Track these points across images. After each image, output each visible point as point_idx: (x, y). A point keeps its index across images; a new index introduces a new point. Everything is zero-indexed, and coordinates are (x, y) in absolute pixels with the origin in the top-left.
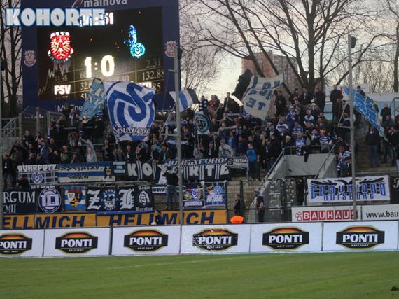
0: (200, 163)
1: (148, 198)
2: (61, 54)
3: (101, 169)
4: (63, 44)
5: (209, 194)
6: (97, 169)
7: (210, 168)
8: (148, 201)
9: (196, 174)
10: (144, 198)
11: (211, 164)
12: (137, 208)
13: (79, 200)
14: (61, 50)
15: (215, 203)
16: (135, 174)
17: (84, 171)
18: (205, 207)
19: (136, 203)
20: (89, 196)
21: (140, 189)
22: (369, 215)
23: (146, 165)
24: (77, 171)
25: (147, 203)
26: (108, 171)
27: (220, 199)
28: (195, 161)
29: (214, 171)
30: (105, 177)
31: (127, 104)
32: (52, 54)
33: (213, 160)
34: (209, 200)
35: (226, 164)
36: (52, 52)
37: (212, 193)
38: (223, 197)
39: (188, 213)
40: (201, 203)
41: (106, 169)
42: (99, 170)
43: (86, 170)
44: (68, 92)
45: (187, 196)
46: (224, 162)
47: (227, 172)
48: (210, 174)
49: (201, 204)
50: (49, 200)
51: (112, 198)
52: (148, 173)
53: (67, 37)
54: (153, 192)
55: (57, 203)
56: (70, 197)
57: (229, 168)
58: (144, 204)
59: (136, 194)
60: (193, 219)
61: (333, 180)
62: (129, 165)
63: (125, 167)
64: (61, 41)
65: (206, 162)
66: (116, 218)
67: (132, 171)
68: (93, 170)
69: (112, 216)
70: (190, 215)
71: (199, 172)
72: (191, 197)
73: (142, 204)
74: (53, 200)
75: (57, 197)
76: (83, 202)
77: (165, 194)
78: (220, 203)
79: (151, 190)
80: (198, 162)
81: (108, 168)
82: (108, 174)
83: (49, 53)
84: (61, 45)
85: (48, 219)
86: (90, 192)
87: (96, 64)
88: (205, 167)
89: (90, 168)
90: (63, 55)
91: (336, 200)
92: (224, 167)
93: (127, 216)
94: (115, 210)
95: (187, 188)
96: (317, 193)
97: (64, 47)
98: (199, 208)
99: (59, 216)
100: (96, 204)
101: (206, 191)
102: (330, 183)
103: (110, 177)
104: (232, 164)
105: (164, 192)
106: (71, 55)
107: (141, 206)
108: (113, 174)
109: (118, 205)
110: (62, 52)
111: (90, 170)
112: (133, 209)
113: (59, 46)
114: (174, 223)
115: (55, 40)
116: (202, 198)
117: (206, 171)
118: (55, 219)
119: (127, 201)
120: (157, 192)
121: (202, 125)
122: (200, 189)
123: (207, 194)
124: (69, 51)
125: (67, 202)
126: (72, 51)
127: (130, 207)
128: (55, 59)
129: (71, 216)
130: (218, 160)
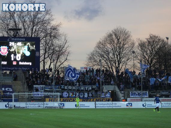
2: (4, 53)
10: (90, 95)
11: (87, 87)
13: (73, 95)
16: (67, 89)
19: (88, 96)
20: (76, 94)
22: (145, 100)
23: (70, 86)
31: (71, 72)
34: (106, 96)
39: (102, 99)
44: (6, 64)
50: (65, 95)
51: (82, 95)
52: (70, 89)
53: (6, 48)
55: (67, 96)
56: (71, 94)
57: (92, 88)
59: (88, 94)
60: (104, 100)
61: (136, 92)
62: (65, 86)
63: (64, 87)
66: (84, 100)
67: (66, 88)
69: (83, 99)
70: (103, 99)
71: (84, 89)
72: (102, 95)
74: (66, 95)
75: (67, 94)
76: (74, 95)
78: (109, 97)
79: (92, 93)
81: (59, 87)
85: (66, 99)
86: (76, 93)
87: (15, 56)
88: (85, 87)
91: (136, 97)
92: (90, 88)
93: (87, 99)
94: (83, 98)
96: (132, 95)
97: (5, 51)
99: (69, 99)
100: (78, 96)
102: (135, 93)
107: (89, 97)
108: (61, 88)
109: (84, 96)
112: (88, 97)
114: (99, 101)
115: (2, 49)
118: (68, 99)
119: (86, 96)
121: (88, 78)
122: (104, 93)
123: (106, 94)
125: (70, 95)
126: (8, 52)
127: (87, 97)
129: (72, 99)
130: (89, 86)
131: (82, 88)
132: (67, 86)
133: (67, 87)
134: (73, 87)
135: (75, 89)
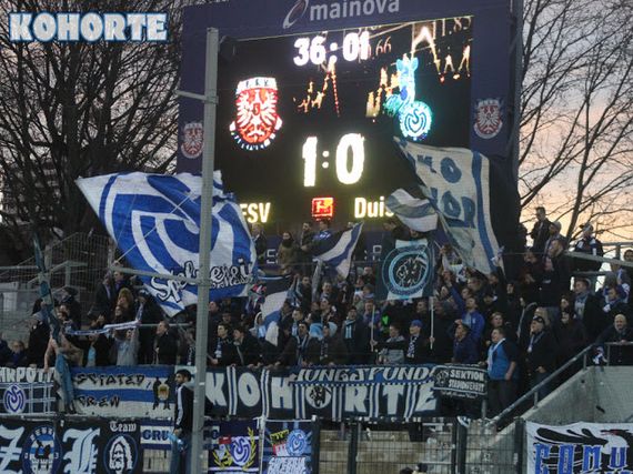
0: (371, 378)
1: (129, 457)
2: (256, 131)
3: (148, 383)
4: (262, 107)
5: (274, 454)
6: (140, 382)
7: (393, 392)
8: (130, 466)
9: (361, 408)
11: (396, 381)
14: (256, 121)
16: (222, 401)
17: (111, 387)
21: (113, 429)
23: (247, 377)
24: (97, 387)
25: (125, 471)
26: (163, 390)
27: (299, 468)
28: (361, 372)
29: (401, 400)
30: (156, 405)
31: (160, 218)
32: (237, 132)
33: (403, 370)
34: (273, 470)
35: (431, 384)
36: (237, 125)
37: (281, 451)
38: (308, 464)
41: (158, 383)
42: (143, 386)
43: (116, 386)
44: (264, 219)
45: (220, 455)
46: (427, 379)
47: (432, 405)
48: (392, 408)
51: (48, 450)
53: (269, 91)
54: (143, 441)
57: (436, 394)
59: (103, 444)
61: (596, 429)
62: (210, 377)
64: (257, 100)
65: (385, 376)
67: (214, 390)
68: (131, 387)
71: (367, 403)
73: (113, 471)
77: (167, 447)
79: (137, 434)
80: (366, 375)
81: (163, 380)
82: (163, 397)
83: (232, 127)
84: (256, 111)
87: (326, 154)
88: (381, 388)
89: (124, 379)
90: (260, 132)
92: (426, 391)
95: (222, 433)
97: (263, 114)
101: (267, 444)
102: (589, 438)
103: (167, 407)
104: (446, 385)
105: (167, 442)
106: (277, 132)
110: (259, 127)
111: (124, 386)
113: (254, 111)
115: (247, 97)
116: (255, 463)
117: (383, 400)
120: (150, 441)
122: (253, 438)
123: (270, 453)
124: (274, 123)
126: (279, 124)
128: (244, 141)
130: (414, 373)
131: (350, 391)
132: (220, 377)
133: (225, 389)
134: (276, 381)
135: (288, 405)
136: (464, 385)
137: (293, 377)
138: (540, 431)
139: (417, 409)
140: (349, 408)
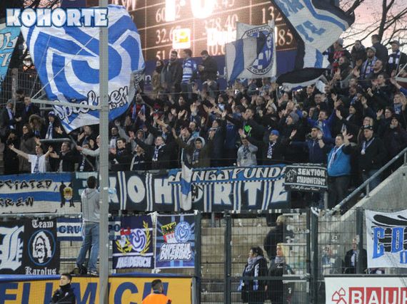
0: (234, 177)
1: (49, 247)
3: (54, 187)
5: (165, 241)
6: (48, 186)
7: (252, 188)
8: (49, 255)
9: (227, 202)
11: (255, 179)
12: (28, 269)
15: (177, 262)
17: (25, 190)
18: (157, 270)
19: (27, 258)
21: (35, 226)
24: (13, 191)
25: (46, 259)
26: (68, 192)
27: (185, 252)
28: (226, 172)
29: (260, 194)
30: (63, 204)
33: (260, 170)
35: (283, 180)
37: (171, 239)
38: (192, 248)
40: (149, 260)
41: (63, 187)
42: (51, 189)
43: (29, 190)
45: (121, 244)
46: (279, 177)
47: (284, 197)
48: (252, 201)
49: (149, 264)
54: (59, 234)
57: (287, 188)
58: (41, 261)
59: (27, 238)
65: (245, 175)
68: (41, 190)
71: (231, 197)
72: (131, 247)
73: (36, 259)
77: (79, 239)
78: (186, 262)
79: (54, 230)
80: (230, 175)
81: (67, 184)
82: (68, 197)
88: (243, 185)
89: (35, 184)
95: (123, 227)
98: (144, 272)
101: (159, 234)
103: (72, 205)
104: (295, 181)
105: (79, 234)
111: (36, 190)
112: (21, 270)
116: (150, 249)
117: (245, 195)
119: (10, 253)
120: (66, 234)
122: (148, 229)
123: (161, 241)
127: (15, 266)
130: (269, 172)
132: (113, 180)
134: (158, 182)
135: (168, 201)
136: (310, 180)
137: (171, 178)
138: (377, 217)
139: (272, 201)
140: (217, 201)
